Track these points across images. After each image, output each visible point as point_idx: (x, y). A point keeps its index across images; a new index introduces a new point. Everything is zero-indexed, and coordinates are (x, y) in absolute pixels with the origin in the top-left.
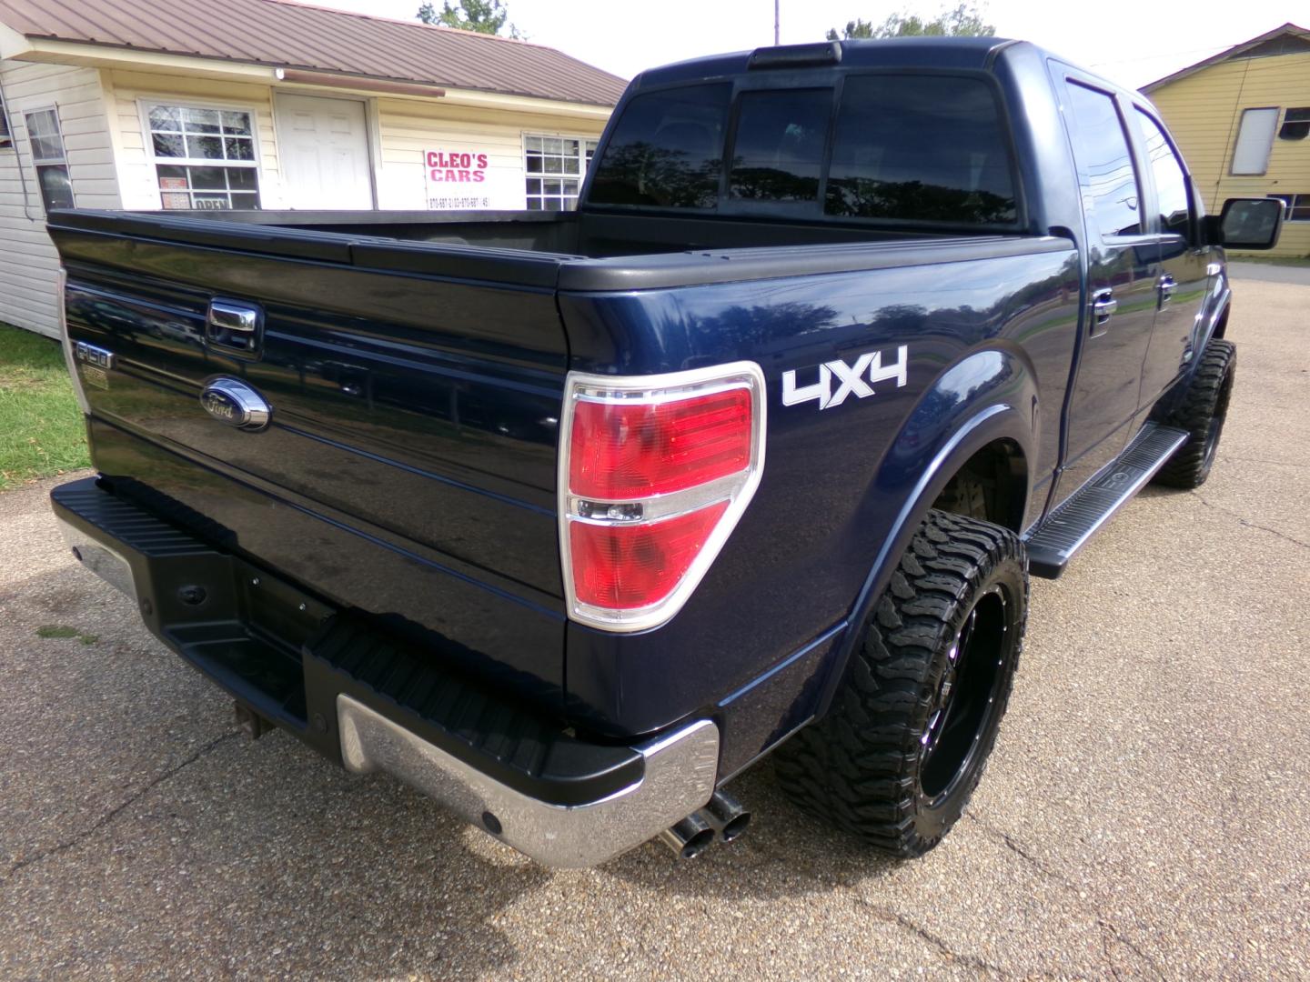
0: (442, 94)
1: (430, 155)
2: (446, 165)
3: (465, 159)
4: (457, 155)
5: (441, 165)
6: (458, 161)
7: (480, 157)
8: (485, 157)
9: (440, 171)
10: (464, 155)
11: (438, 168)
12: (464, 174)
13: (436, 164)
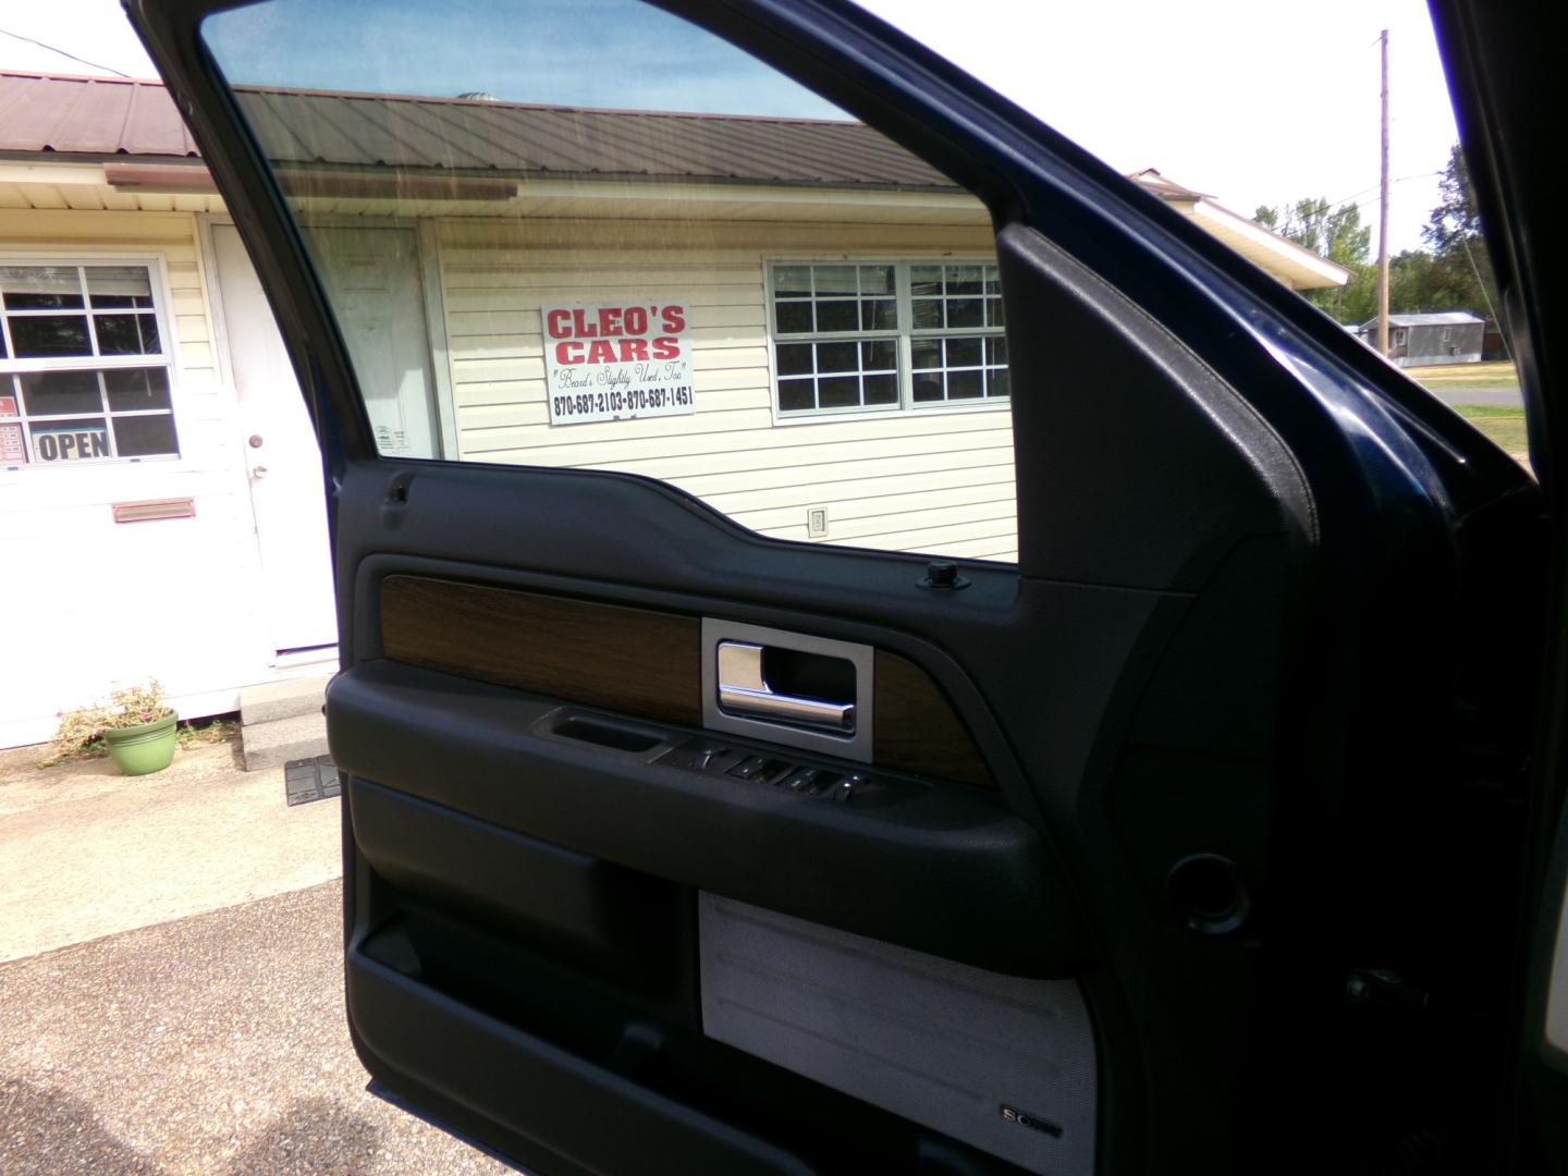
0: (511, 192)
1: (553, 317)
2: (592, 331)
4: (616, 312)
5: (581, 333)
6: (621, 322)
7: (667, 313)
8: (679, 310)
9: (578, 346)
10: (630, 312)
11: (572, 339)
12: (633, 346)
13: (567, 332)
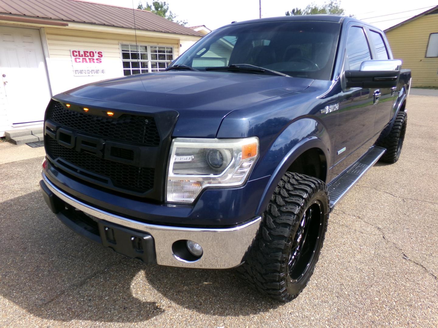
0: (67, 25)
1: (73, 52)
2: (82, 56)
3: (92, 53)
4: (87, 52)
5: (79, 56)
6: (88, 54)
7: (99, 53)
8: (101, 53)
9: (79, 59)
10: (90, 52)
11: (78, 57)
12: (92, 60)
13: (77, 56)
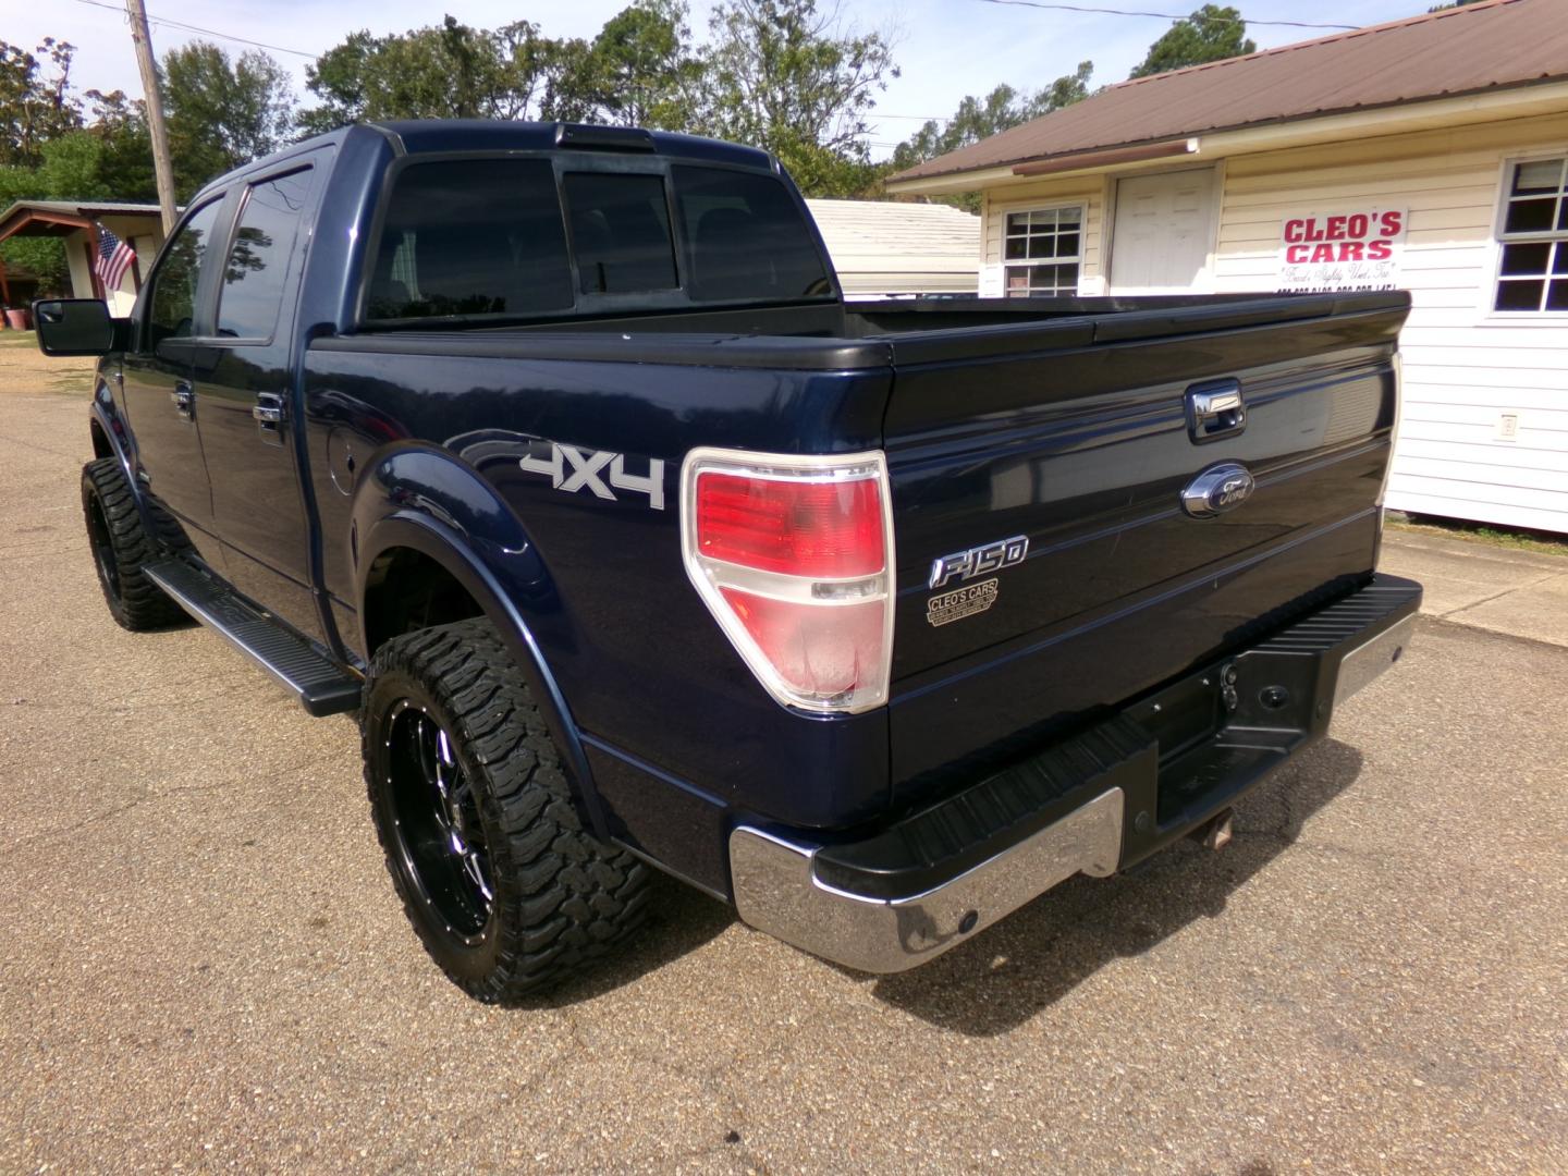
1: (1291, 225)
2: (1319, 236)
3: (1358, 222)
4: (1342, 220)
5: (1309, 237)
6: (1345, 227)
7: (1386, 219)
8: (1397, 215)
9: (1305, 248)
10: (1354, 219)
11: (1302, 243)
12: (1352, 248)
13: (1299, 237)
